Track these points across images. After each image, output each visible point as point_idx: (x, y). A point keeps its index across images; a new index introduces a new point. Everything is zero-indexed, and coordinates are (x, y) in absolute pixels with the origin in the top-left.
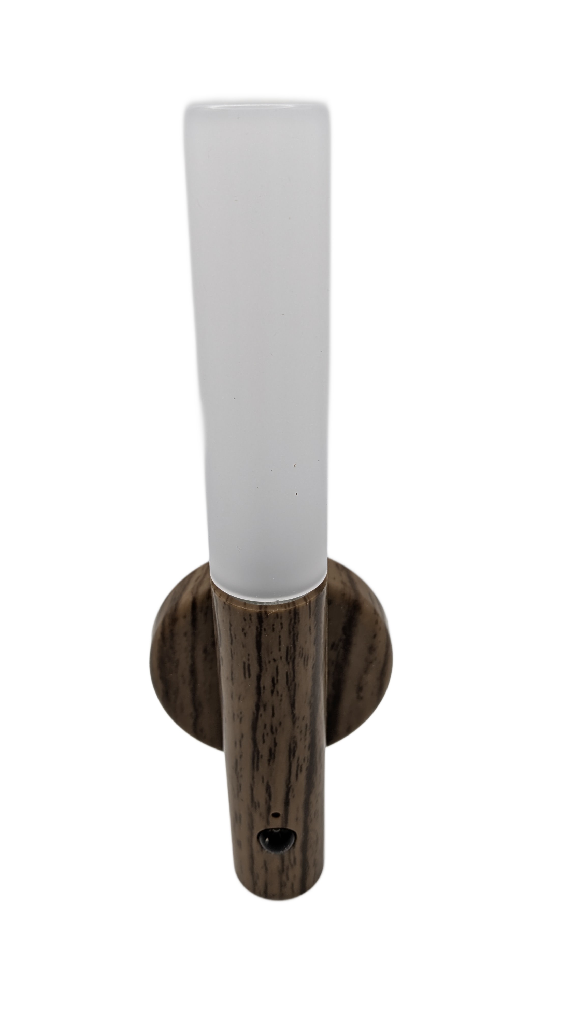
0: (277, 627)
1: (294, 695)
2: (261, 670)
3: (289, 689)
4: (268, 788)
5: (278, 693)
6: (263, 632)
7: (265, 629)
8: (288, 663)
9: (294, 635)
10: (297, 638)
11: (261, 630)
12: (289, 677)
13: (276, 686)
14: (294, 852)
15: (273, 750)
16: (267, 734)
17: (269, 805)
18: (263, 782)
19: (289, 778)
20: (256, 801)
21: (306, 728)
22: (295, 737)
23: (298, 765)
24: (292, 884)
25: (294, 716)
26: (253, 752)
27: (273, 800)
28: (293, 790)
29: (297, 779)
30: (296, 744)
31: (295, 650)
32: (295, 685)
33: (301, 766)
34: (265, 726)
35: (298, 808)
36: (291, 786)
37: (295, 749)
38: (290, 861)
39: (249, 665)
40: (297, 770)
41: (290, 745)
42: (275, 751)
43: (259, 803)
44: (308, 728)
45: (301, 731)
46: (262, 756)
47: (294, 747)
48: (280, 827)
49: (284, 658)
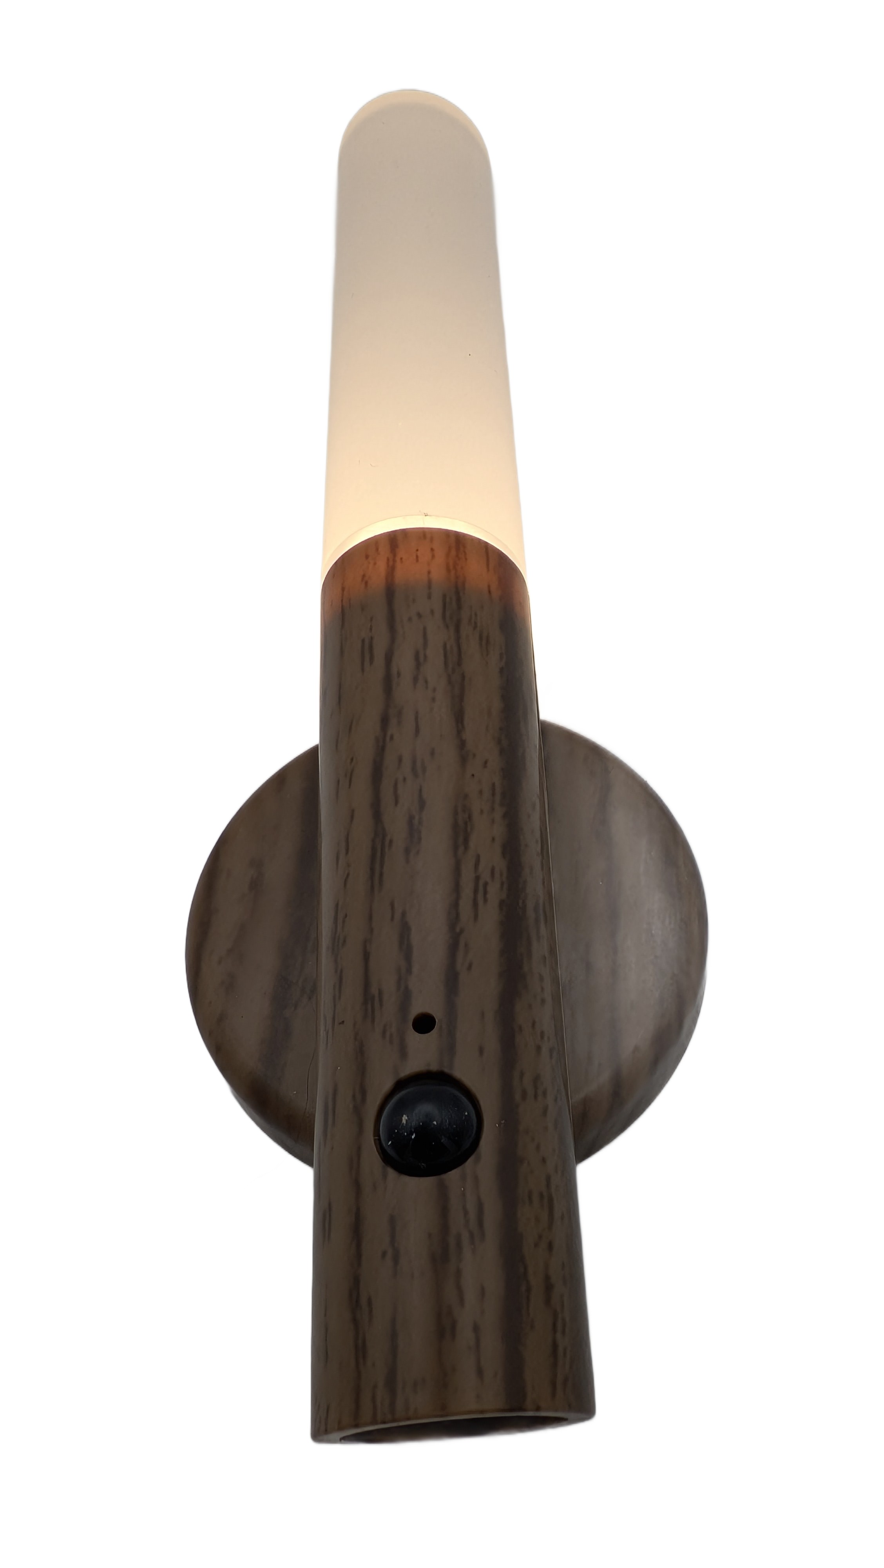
0: (425, 557)
2: (393, 639)
5: (427, 681)
6: (398, 565)
7: (403, 558)
9: (457, 578)
11: (394, 561)
14: (476, 1179)
15: (416, 821)
16: (405, 779)
17: (407, 988)
18: (392, 918)
19: (455, 905)
20: (374, 990)
21: (493, 794)
22: (466, 796)
23: (477, 878)
24: (476, 1329)
25: (462, 744)
26: (373, 841)
27: (415, 969)
28: (466, 945)
29: (476, 917)
30: (470, 817)
31: (459, 607)
32: (463, 677)
33: (486, 884)
34: (400, 760)
35: (483, 1014)
36: (462, 931)
37: (469, 830)
38: (466, 1213)
39: (372, 638)
40: (476, 891)
41: (456, 813)
42: (420, 823)
43: (380, 993)
44: (498, 798)
45: (481, 792)
46: (391, 841)
47: (466, 823)
48: (434, 1067)
49: (437, 615)
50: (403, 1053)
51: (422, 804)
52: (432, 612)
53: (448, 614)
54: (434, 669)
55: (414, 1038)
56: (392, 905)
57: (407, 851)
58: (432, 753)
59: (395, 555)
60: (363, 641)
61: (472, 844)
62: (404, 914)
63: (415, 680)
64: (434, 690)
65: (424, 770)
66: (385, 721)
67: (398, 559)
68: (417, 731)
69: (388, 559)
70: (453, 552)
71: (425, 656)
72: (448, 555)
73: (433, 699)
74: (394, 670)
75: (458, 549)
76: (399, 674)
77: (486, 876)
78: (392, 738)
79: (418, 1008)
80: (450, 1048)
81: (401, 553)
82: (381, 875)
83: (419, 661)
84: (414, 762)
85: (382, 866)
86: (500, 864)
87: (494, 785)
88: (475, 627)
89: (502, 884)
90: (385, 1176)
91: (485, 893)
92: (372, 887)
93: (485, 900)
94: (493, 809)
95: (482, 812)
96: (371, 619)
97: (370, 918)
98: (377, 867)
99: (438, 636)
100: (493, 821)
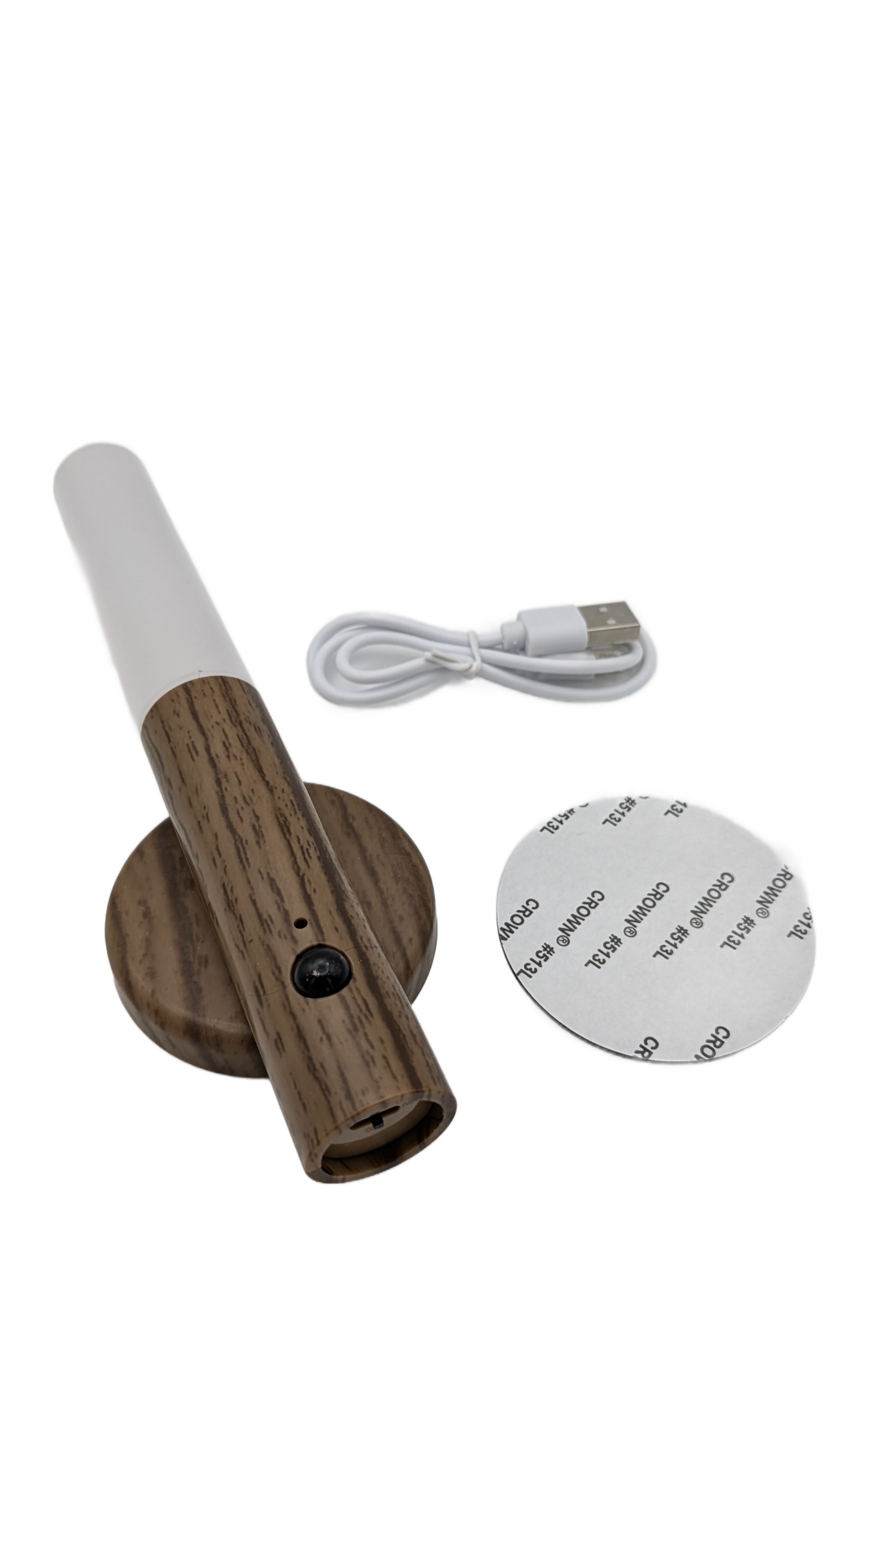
0: (209, 692)
1: (258, 761)
2: (207, 739)
3: (248, 753)
4: (272, 882)
5: (235, 756)
6: (195, 700)
7: (195, 697)
8: (235, 726)
9: (230, 700)
10: (236, 704)
11: (191, 699)
12: (242, 740)
13: (230, 750)
14: (358, 990)
15: (257, 827)
16: (242, 808)
17: (284, 909)
18: (263, 878)
19: (295, 862)
20: (265, 916)
21: (293, 805)
22: (279, 809)
23: (302, 848)
24: (384, 1057)
25: (267, 783)
26: (235, 844)
27: (286, 899)
28: (309, 881)
29: (309, 867)
30: (286, 818)
31: (238, 715)
32: (254, 749)
33: (307, 850)
34: (236, 799)
35: (330, 912)
36: (304, 874)
37: (288, 824)
38: (359, 1006)
39: (193, 742)
40: (303, 854)
41: (277, 818)
42: (260, 827)
43: (270, 916)
44: (296, 806)
45: (286, 805)
46: (246, 841)
47: (285, 822)
48: (315, 943)
49: (228, 720)
50: (295, 941)
51: (257, 818)
52: (224, 720)
53: (233, 719)
54: (236, 748)
55: (298, 932)
56: (260, 872)
57: (258, 843)
58: (253, 791)
59: (190, 696)
60: (188, 745)
61: (292, 831)
62: (268, 874)
63: (228, 757)
64: (241, 759)
65: (252, 800)
66: (218, 782)
67: (193, 697)
68: (240, 782)
69: (187, 699)
70: (224, 687)
71: (229, 744)
72: (221, 689)
73: (243, 764)
74: (214, 755)
75: (225, 685)
76: (217, 756)
77: (306, 846)
78: (226, 789)
79: (294, 918)
80: (320, 930)
81: (193, 694)
82: (247, 859)
83: (227, 747)
84: (244, 798)
85: (246, 854)
86: (311, 840)
87: (291, 800)
88: (250, 724)
89: (315, 848)
90: (307, 1003)
91: (309, 854)
92: (244, 867)
93: (310, 857)
94: (296, 813)
95: (291, 815)
96: (189, 732)
97: (249, 882)
98: (243, 856)
99: (232, 733)
100: (298, 819)
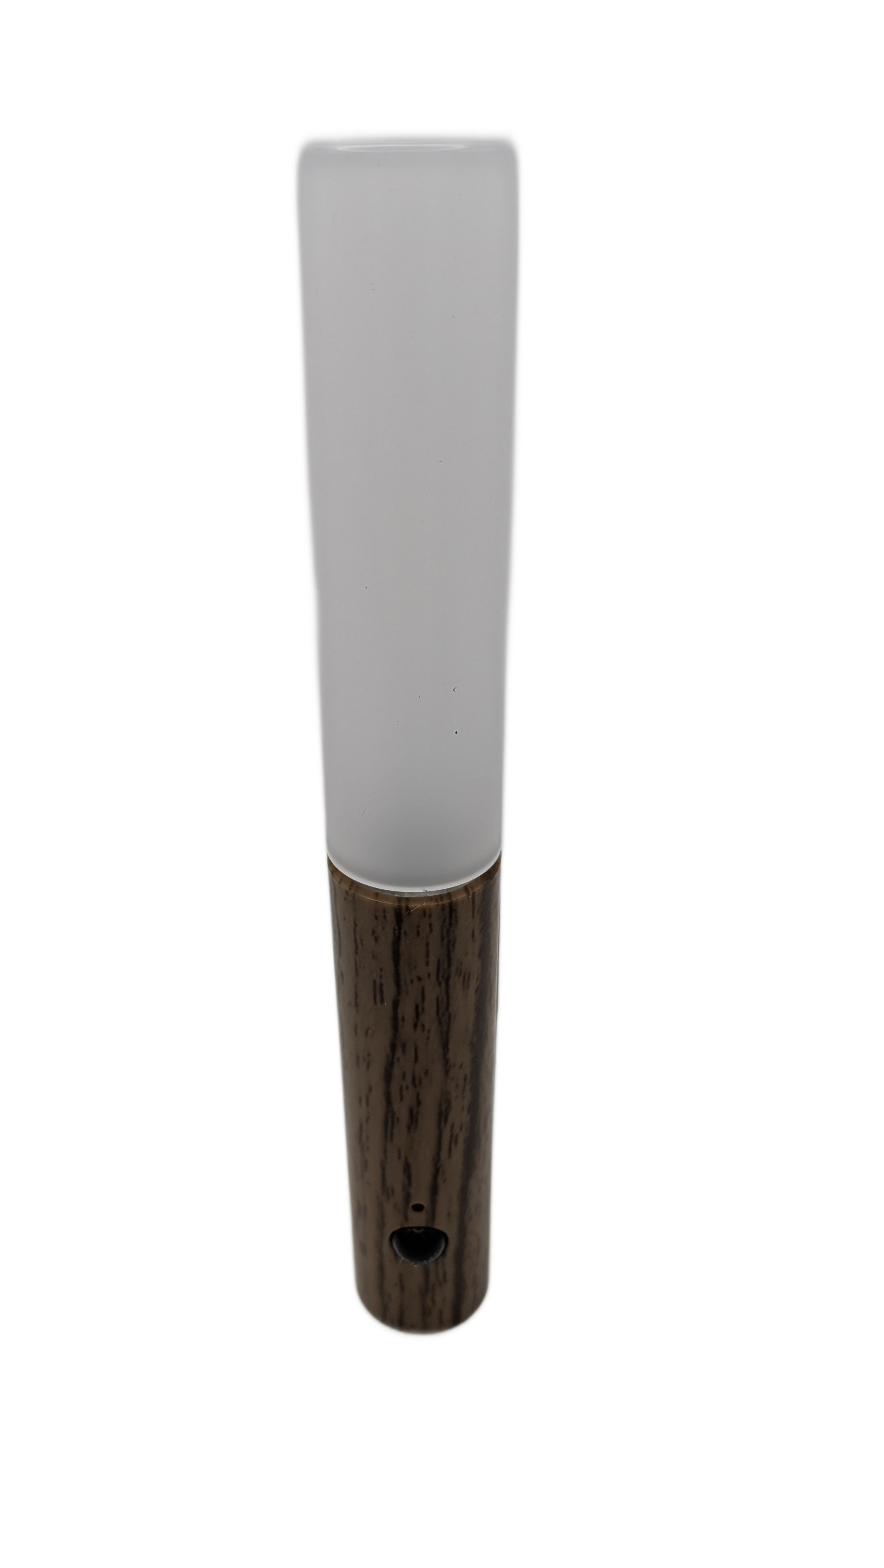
0: (425, 929)
1: (448, 1032)
2: (399, 993)
3: (440, 1024)
4: (407, 1168)
5: (423, 1026)
6: (403, 936)
7: (405, 933)
8: (440, 984)
10: (454, 947)
11: (400, 933)
12: (440, 1004)
13: (421, 1017)
14: (443, 1263)
15: (415, 1112)
16: (407, 1087)
17: (408, 1193)
18: (399, 1159)
19: (438, 1152)
20: (388, 1187)
21: (465, 1080)
22: (447, 1092)
23: (452, 1135)
25: (447, 1061)
27: (414, 1184)
28: (443, 1172)
29: (450, 1156)
30: (449, 1104)
31: (450, 965)
33: (457, 1135)
34: (404, 1075)
36: (441, 1166)
37: (448, 1112)
39: (382, 984)
40: (450, 1143)
43: (392, 1189)
46: (398, 1119)
47: (446, 1108)
48: (423, 1225)
49: (433, 977)
50: (406, 1218)
51: (419, 1103)
52: (429, 975)
54: (429, 1018)
55: (412, 1214)
56: (399, 1152)
57: (409, 1128)
58: (426, 1073)
59: (400, 928)
60: (375, 982)
61: (450, 1119)
62: (406, 1158)
63: (415, 1025)
64: (429, 1031)
65: (421, 1083)
66: (393, 1047)
67: (402, 931)
68: (416, 1059)
70: (447, 921)
71: (423, 1009)
72: (443, 926)
73: (428, 1038)
74: (400, 1016)
76: (403, 1019)
77: (456, 1130)
78: (398, 1060)
79: (414, 1202)
80: (433, 1216)
82: (392, 1134)
83: (418, 1011)
84: (414, 1078)
85: (392, 1128)
86: (466, 1118)
87: (465, 1075)
88: (460, 974)
91: (456, 1140)
93: (456, 1144)
95: (457, 1097)
96: (381, 969)
97: (385, 1152)
98: (389, 1130)
99: (433, 992)
